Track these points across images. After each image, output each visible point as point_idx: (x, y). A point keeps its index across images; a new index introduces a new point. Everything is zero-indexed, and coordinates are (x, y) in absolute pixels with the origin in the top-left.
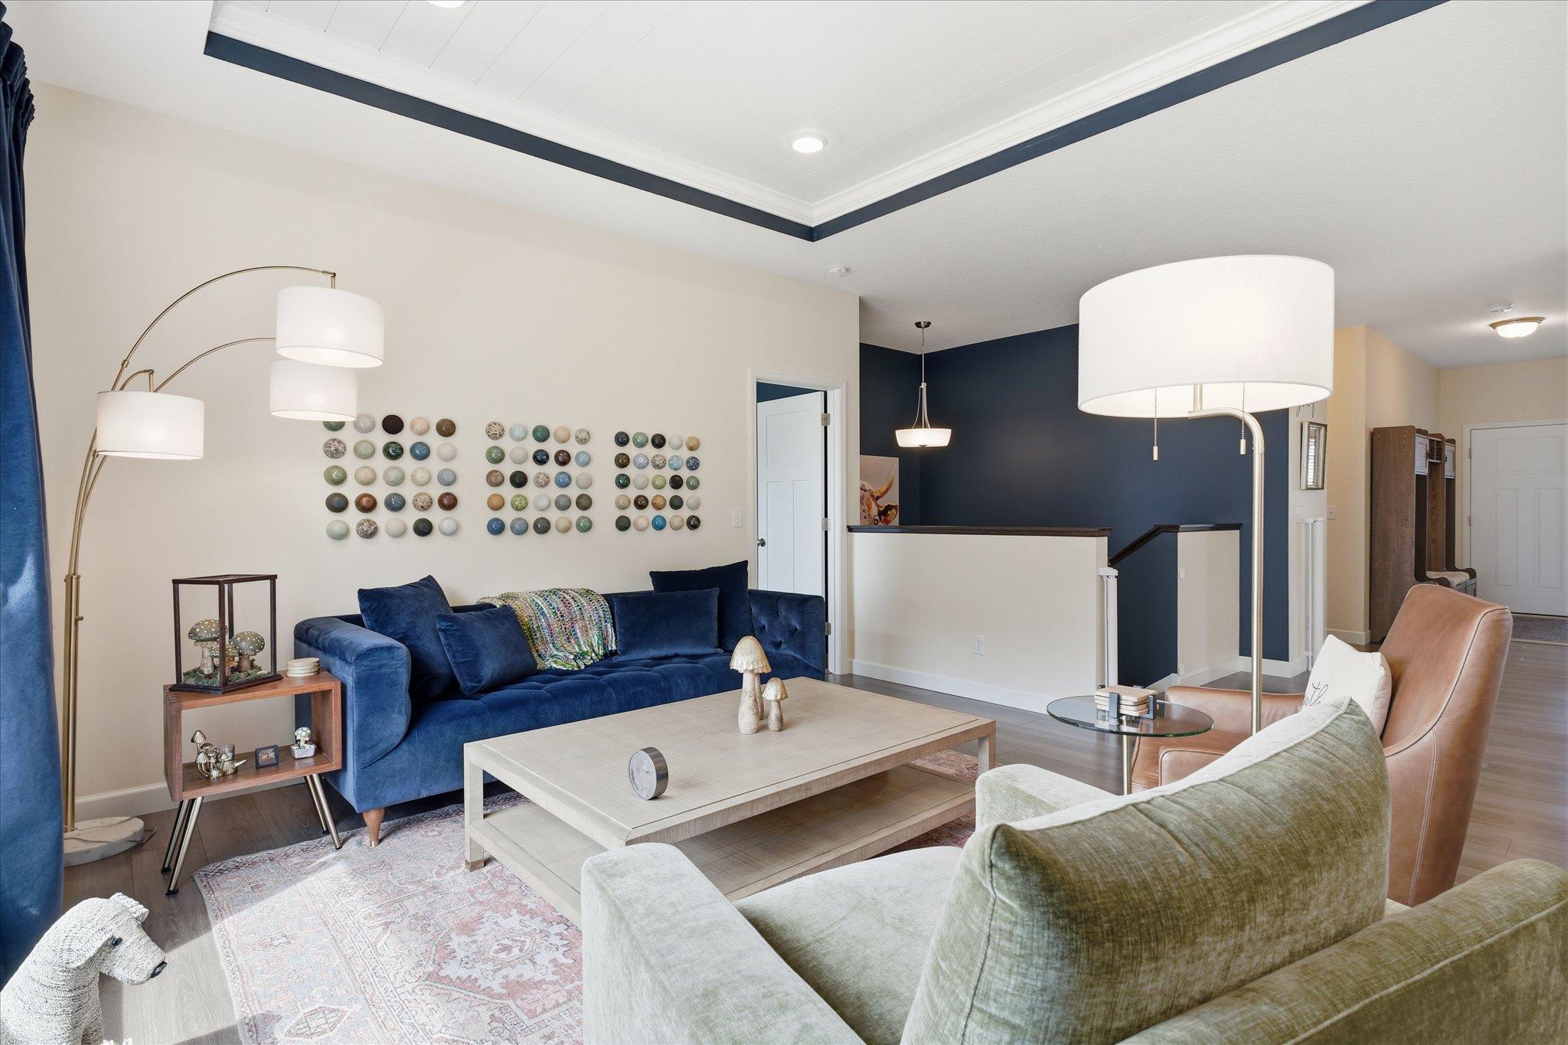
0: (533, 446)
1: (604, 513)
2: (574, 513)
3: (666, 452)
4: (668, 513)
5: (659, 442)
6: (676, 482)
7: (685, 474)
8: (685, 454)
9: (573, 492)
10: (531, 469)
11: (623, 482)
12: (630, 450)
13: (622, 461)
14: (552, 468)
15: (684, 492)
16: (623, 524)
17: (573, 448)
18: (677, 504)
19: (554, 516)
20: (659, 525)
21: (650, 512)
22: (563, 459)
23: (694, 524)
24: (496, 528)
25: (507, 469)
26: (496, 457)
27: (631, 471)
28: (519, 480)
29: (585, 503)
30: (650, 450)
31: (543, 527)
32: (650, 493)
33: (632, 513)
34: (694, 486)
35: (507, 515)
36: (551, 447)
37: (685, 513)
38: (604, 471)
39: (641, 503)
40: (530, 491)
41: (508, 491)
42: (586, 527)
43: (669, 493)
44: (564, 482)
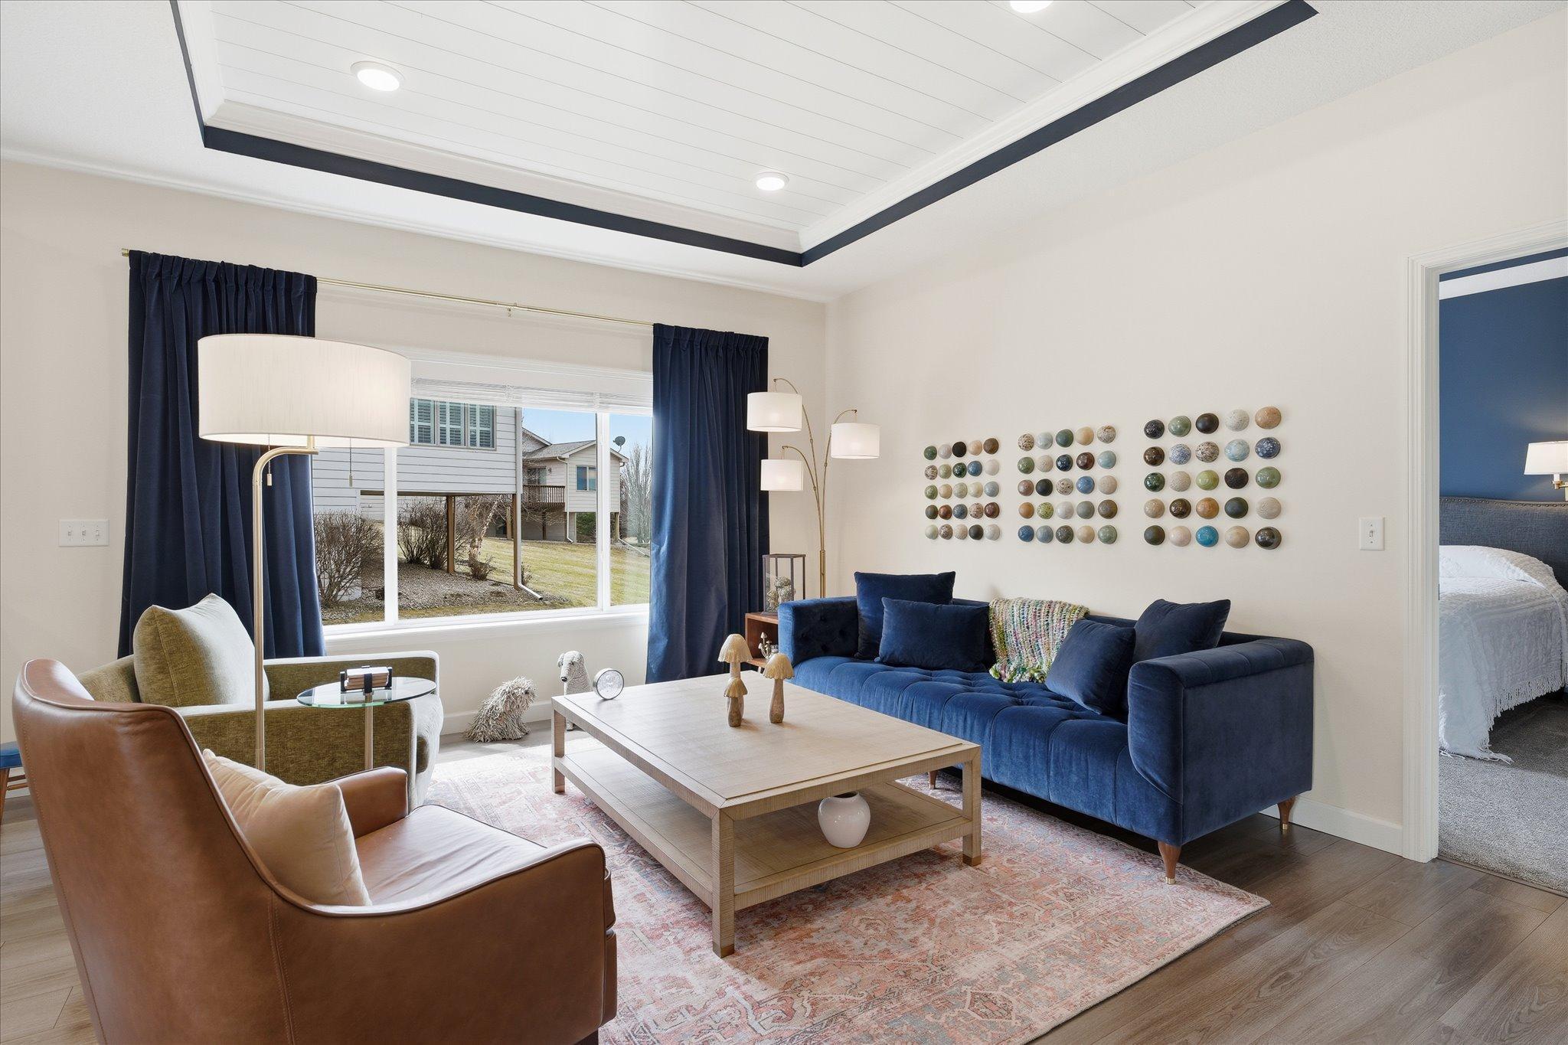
0: (1057, 451)
1: (1133, 521)
2: (1098, 522)
3: (1222, 437)
4: (1224, 523)
5: (1209, 424)
6: (1238, 479)
7: (1254, 465)
8: (1255, 434)
9: (1097, 498)
10: (1056, 476)
11: (1156, 484)
12: (1168, 442)
13: (1156, 457)
14: (1076, 474)
15: (1252, 493)
16: (1156, 537)
17: (1097, 449)
18: (1239, 509)
19: (1077, 524)
20: (1210, 538)
21: (1195, 522)
22: (1088, 462)
23: (1270, 540)
24: (1027, 535)
25: (1036, 477)
26: (1028, 467)
27: (1168, 469)
28: (1046, 488)
29: (1111, 511)
30: (1196, 439)
31: (1067, 536)
32: (1195, 496)
33: (1169, 523)
34: (1272, 480)
35: (1037, 523)
36: (1075, 451)
37: (1254, 523)
38: (1133, 471)
39: (1182, 509)
40: (1056, 499)
41: (1036, 499)
42: (1111, 537)
43: (1224, 494)
44: (1088, 486)
